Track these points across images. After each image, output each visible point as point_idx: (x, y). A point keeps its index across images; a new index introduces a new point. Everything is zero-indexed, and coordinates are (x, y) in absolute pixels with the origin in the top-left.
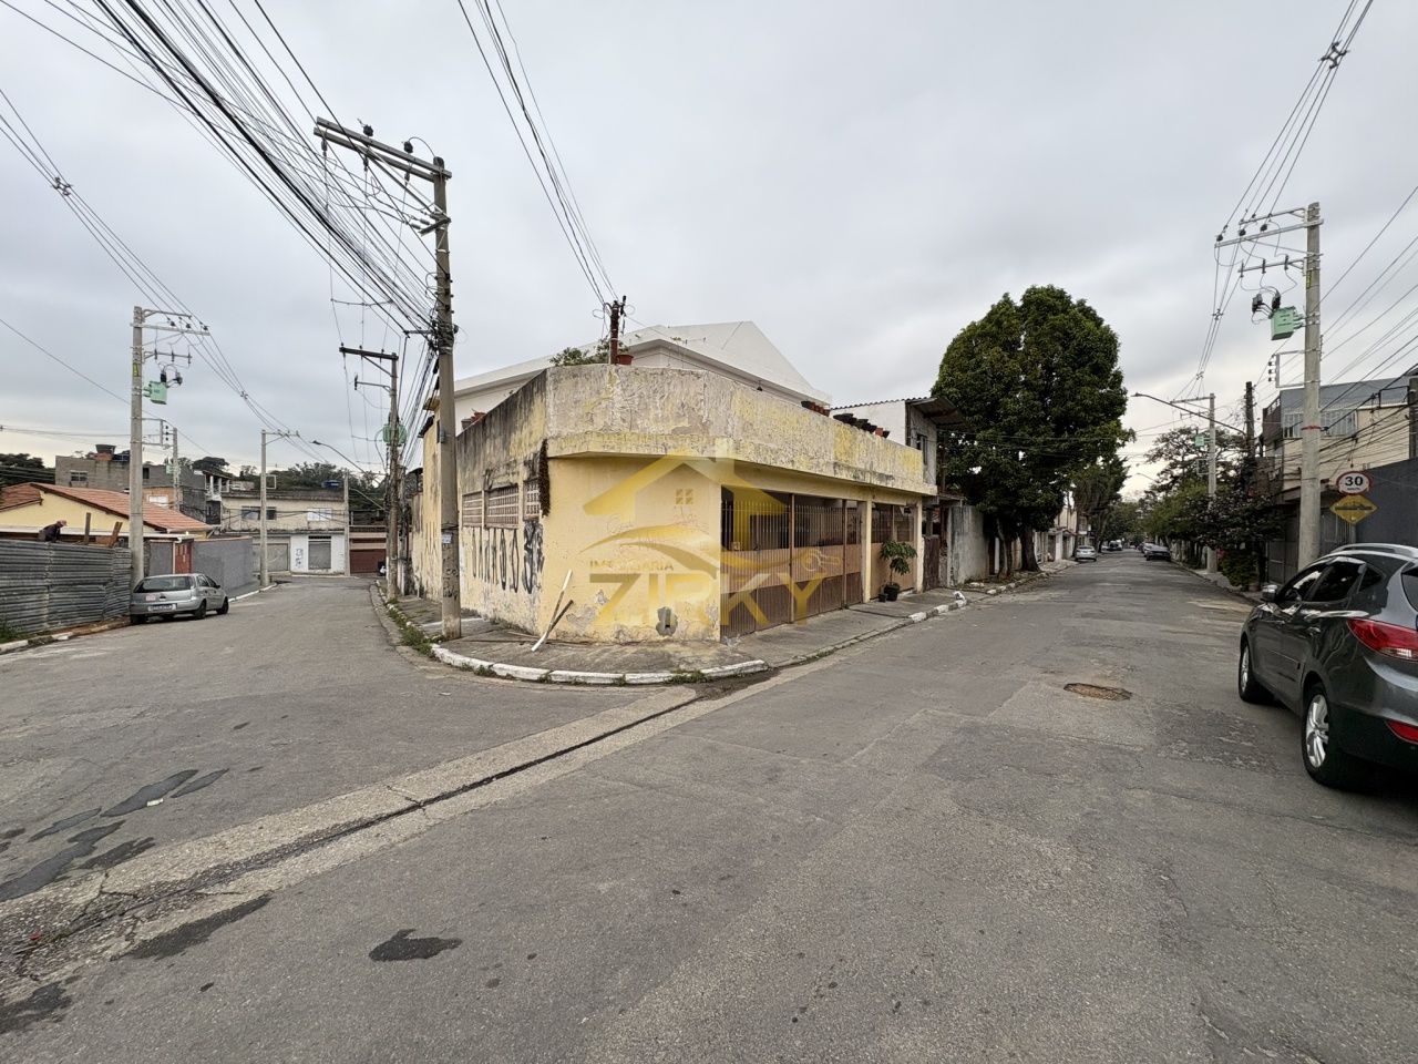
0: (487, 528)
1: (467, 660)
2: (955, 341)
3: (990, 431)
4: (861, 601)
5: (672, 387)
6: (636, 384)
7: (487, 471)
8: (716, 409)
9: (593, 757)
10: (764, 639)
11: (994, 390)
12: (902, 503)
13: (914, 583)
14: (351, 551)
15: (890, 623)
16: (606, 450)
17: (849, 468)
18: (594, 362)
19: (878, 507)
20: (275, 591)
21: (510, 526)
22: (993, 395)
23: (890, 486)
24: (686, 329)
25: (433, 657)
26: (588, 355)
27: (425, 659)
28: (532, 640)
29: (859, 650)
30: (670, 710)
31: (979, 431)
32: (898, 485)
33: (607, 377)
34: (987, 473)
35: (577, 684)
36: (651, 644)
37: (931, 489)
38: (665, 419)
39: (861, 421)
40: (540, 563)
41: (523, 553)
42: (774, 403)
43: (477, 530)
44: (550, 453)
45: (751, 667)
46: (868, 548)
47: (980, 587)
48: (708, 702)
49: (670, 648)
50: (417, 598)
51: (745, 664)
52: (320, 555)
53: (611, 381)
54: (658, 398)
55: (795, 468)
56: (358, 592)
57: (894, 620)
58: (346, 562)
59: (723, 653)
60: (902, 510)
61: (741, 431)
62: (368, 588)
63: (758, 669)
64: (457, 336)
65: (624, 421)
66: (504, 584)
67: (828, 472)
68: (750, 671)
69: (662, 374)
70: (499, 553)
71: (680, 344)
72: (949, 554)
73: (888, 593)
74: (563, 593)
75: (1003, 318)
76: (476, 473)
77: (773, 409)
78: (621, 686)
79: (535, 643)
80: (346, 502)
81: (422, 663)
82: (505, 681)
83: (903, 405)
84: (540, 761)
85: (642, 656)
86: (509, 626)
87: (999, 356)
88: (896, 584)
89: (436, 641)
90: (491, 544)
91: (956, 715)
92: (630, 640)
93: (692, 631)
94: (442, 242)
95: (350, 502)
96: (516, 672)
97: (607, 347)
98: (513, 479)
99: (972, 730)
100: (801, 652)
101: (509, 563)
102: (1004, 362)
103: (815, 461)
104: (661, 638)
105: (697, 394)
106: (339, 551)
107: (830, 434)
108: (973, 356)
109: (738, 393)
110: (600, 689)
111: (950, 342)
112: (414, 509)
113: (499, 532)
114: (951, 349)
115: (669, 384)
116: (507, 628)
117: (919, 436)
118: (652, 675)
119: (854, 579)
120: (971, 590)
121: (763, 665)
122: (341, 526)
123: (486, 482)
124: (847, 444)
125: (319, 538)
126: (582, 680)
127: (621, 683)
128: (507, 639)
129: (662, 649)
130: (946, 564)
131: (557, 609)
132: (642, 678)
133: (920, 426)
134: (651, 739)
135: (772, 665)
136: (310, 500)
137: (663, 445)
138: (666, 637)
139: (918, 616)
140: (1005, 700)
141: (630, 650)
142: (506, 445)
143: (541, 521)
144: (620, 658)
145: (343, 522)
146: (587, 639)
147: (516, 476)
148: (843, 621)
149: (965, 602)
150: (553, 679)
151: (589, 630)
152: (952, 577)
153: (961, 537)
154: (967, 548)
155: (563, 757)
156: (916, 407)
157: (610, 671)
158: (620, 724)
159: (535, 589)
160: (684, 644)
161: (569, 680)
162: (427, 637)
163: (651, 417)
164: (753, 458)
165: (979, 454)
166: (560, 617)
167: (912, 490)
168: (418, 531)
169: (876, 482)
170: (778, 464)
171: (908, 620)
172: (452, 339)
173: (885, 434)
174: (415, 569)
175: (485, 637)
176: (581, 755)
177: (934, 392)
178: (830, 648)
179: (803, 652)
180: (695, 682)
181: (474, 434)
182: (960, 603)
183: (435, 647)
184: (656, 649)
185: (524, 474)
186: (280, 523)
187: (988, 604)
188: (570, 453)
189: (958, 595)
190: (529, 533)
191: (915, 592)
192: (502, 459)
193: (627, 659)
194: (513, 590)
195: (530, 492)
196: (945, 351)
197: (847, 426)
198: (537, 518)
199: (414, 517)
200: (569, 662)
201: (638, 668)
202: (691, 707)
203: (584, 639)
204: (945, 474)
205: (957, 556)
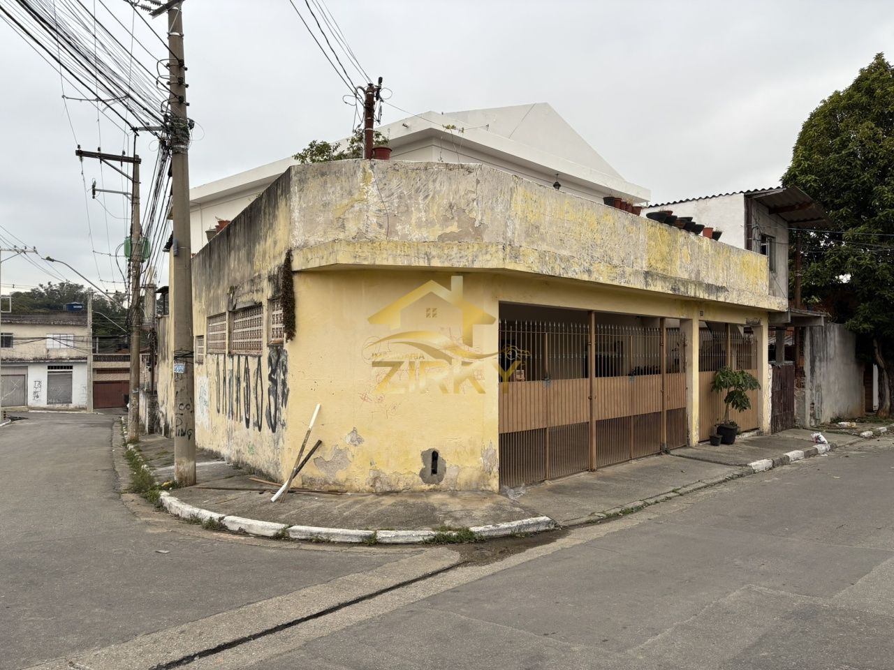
0: (231, 355)
1: (196, 510)
2: (813, 116)
3: (862, 228)
4: (686, 443)
5: (437, 185)
6: (395, 182)
7: (232, 288)
8: (492, 209)
9: (318, 633)
10: (557, 490)
11: (866, 176)
12: (740, 320)
13: (759, 420)
14: (95, 383)
15: (721, 472)
16: (358, 261)
17: (665, 278)
18: (345, 156)
19: (708, 327)
20: (8, 429)
21: (254, 352)
22: (864, 183)
23: (721, 299)
24: (463, 115)
25: (161, 507)
26: (340, 150)
27: (149, 509)
28: (275, 488)
29: (675, 506)
30: (424, 577)
31: (846, 228)
32: (733, 299)
33: (360, 175)
34: (857, 281)
35: (319, 542)
36: (414, 493)
37: (779, 303)
38: (429, 224)
39: (683, 219)
40: (285, 396)
41: (267, 384)
42: (567, 201)
43: (221, 357)
44: (297, 265)
45: (533, 525)
46: (695, 378)
47: (851, 428)
48: (475, 568)
49: (435, 499)
50: (161, 437)
51: (525, 521)
52: (60, 388)
53: (365, 179)
54: (420, 199)
55: (592, 279)
56: (99, 429)
57: (727, 469)
58: (88, 395)
59: (499, 507)
60: (741, 330)
61: (523, 236)
62: (111, 425)
63: (542, 528)
64: (193, 133)
65: (381, 226)
66: (248, 421)
67: (638, 284)
68: (531, 530)
69: (426, 169)
70: (243, 384)
71: (455, 132)
72: (808, 385)
73: (723, 434)
74: (309, 432)
75: (876, 85)
76: (220, 292)
77: (566, 207)
78: (370, 545)
79: (274, 492)
80: (90, 326)
81: (147, 513)
82: (236, 537)
83: (741, 198)
84: (255, 637)
85: (400, 509)
86: (253, 471)
87: (870, 133)
88: (733, 424)
89: (166, 488)
90: (235, 373)
91: (791, 595)
92: (388, 489)
93: (464, 477)
94: (176, 24)
95: (94, 327)
96: (250, 526)
97: (360, 140)
98: (257, 297)
99: (808, 615)
100: (599, 507)
101: (253, 396)
102: (878, 141)
103: (618, 270)
104: (426, 487)
105: (468, 192)
106: (81, 381)
107: (642, 236)
108: (837, 133)
109: (521, 190)
110: (345, 548)
111: (806, 118)
112: (160, 334)
113: (243, 359)
114: (808, 126)
115: (434, 181)
116: (250, 473)
117: (764, 238)
118: (409, 532)
119: (678, 417)
120: (839, 431)
121: (548, 523)
122: (82, 354)
123: (230, 301)
124: (665, 249)
125: (59, 368)
126: (325, 538)
127: (372, 542)
128: (247, 487)
129: (425, 500)
130: (804, 398)
131: (302, 450)
132: (397, 536)
133: (765, 224)
134: (392, 612)
135: (561, 523)
136: (50, 325)
137: (426, 254)
138: (432, 486)
139: (760, 464)
140: (860, 576)
141: (388, 501)
142: (250, 257)
143: (286, 346)
144: (373, 511)
145: (86, 349)
146: (337, 488)
147: (260, 293)
148: (661, 469)
149: (828, 447)
150: (292, 536)
151: (341, 476)
152: (813, 415)
153: (824, 364)
154: (832, 378)
155: (282, 633)
156: (757, 200)
157: (360, 527)
158: (360, 593)
159: (279, 428)
160: (453, 494)
161: (309, 537)
162: (157, 483)
163: (413, 221)
164: (536, 268)
165: (847, 258)
166: (306, 460)
167: (752, 304)
168: (164, 359)
169: (702, 295)
170: (570, 275)
171: (746, 469)
172: (187, 136)
173: (716, 235)
174: (160, 403)
175: (222, 483)
176: (303, 630)
177: (786, 181)
178: (639, 503)
179: (603, 507)
180: (461, 542)
181: (219, 246)
182: (821, 448)
183: (164, 495)
184: (419, 501)
185: (268, 291)
186: (18, 351)
187: (860, 449)
188: (317, 265)
189: (818, 438)
190: (273, 361)
191: (760, 433)
192: (247, 274)
193: (381, 513)
194: (257, 428)
195: (275, 313)
196: (800, 129)
197: (665, 226)
198: (282, 343)
199: (160, 344)
200: (312, 515)
201: (393, 524)
202: (452, 573)
203: (333, 488)
204: (802, 284)
205: (819, 388)
